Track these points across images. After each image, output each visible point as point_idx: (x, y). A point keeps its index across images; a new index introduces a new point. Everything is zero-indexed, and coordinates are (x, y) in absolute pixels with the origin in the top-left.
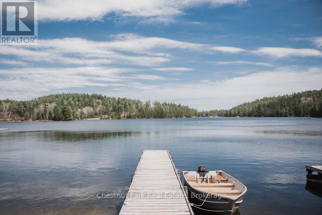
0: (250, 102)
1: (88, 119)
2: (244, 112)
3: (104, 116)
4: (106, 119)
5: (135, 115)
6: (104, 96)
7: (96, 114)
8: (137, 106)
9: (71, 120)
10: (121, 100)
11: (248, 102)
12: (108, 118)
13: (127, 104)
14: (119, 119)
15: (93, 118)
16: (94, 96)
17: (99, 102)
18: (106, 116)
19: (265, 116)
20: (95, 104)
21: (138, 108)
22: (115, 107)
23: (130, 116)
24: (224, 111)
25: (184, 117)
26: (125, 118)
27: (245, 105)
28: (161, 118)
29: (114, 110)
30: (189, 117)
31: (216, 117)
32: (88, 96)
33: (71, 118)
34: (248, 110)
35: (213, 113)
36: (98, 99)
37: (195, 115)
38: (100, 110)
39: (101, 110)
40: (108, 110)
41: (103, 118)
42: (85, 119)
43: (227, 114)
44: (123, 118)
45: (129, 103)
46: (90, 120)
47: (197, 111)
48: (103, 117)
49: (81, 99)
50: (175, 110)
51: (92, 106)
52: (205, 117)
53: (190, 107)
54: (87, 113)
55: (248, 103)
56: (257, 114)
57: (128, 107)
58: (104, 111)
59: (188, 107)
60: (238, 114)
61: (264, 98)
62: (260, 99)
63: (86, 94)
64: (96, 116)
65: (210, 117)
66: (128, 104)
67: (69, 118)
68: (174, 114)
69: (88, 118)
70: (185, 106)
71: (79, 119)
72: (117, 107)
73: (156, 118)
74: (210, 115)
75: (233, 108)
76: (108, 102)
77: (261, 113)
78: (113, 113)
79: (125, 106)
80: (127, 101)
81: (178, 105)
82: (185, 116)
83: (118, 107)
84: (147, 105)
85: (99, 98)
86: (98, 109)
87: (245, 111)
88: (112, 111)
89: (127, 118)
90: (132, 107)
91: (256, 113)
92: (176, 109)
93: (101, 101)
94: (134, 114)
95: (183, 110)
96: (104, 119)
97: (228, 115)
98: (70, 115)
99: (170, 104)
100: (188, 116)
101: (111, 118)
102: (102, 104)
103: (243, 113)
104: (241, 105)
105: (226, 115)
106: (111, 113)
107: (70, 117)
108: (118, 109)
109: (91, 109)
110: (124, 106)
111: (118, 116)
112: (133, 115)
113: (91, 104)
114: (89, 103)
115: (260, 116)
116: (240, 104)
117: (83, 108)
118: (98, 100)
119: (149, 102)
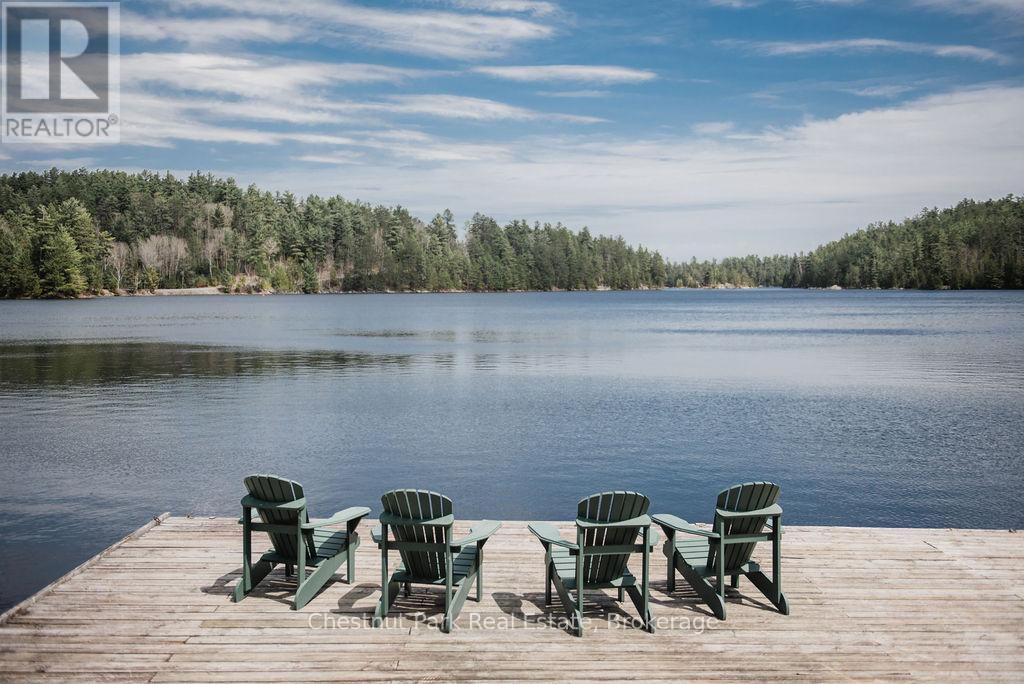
0: (899, 221)
1: (165, 292)
2: (866, 268)
3: (237, 279)
4: (249, 291)
5: (380, 275)
6: (245, 190)
7: (202, 270)
8: (394, 235)
9: (71, 294)
10: (322, 208)
11: (891, 224)
12: (258, 289)
13: (348, 225)
14: (306, 292)
15: (189, 286)
16: (197, 186)
17: (218, 214)
18: (250, 280)
19: (954, 288)
20: (199, 223)
21: (393, 243)
22: (293, 240)
23: (359, 279)
24: (783, 261)
25: (601, 288)
26: (336, 290)
27: (875, 237)
28: (497, 289)
29: (286, 252)
30: (622, 288)
31: (747, 288)
32: (169, 187)
33: (73, 286)
34: (885, 259)
35: (734, 270)
36: (217, 200)
37: (653, 277)
38: (220, 252)
39: (227, 252)
40: (258, 253)
41: (235, 286)
42: (147, 293)
43: (794, 277)
44: (325, 287)
45: (355, 223)
46: (171, 295)
47: (660, 259)
48: (236, 281)
49: (135, 197)
50: (562, 253)
51: (184, 234)
52: (695, 286)
53: (633, 243)
54: (160, 263)
55: (891, 228)
56: (920, 277)
57: (350, 238)
58: (241, 254)
59: (620, 243)
60: (841, 275)
61: (960, 206)
62: (941, 210)
63: (162, 176)
64: (202, 279)
65: (721, 287)
66: (350, 224)
67: (64, 287)
68: (557, 274)
69: (162, 286)
70: (607, 236)
71: (119, 290)
72: (301, 241)
73: (475, 289)
74: (720, 280)
75: (821, 248)
76: (261, 216)
77: (937, 271)
78: (280, 264)
79: (337, 238)
80: (347, 212)
81: (576, 234)
82: (606, 283)
83: (307, 239)
84: (439, 231)
85: (220, 198)
86: (211, 248)
87: (871, 264)
88: (277, 257)
89: (345, 289)
90: (370, 240)
91: (914, 273)
92: (567, 251)
93: (227, 212)
94: (375, 271)
95: (599, 259)
96: (237, 290)
97: (799, 278)
98: (67, 275)
99: (542, 228)
100: (621, 284)
101: (268, 289)
102: (233, 226)
103: (863, 273)
104: (856, 238)
105: (789, 282)
106: (272, 266)
107: (68, 280)
108: (303, 249)
109: (180, 247)
110: (331, 233)
111: (301, 282)
112: (370, 277)
113: (182, 222)
114: (171, 220)
115: (930, 286)
116: (852, 232)
117: (140, 241)
118: (213, 207)
119: (448, 220)
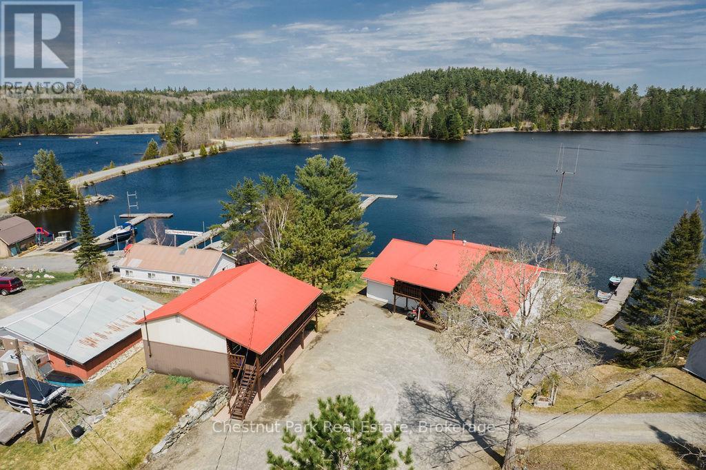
3: (522, 123)
5: (590, 122)
7: (508, 119)
15: (501, 127)
17: (517, 92)
18: (528, 124)
20: (508, 96)
21: (601, 105)
22: (550, 105)
23: (579, 124)
26: (567, 130)
29: (546, 111)
32: (497, 76)
36: (517, 84)
38: (516, 111)
39: (519, 111)
40: (533, 112)
41: (521, 127)
44: (562, 128)
45: (582, 96)
46: (494, 132)
49: (483, 83)
51: (502, 101)
54: (491, 117)
57: (579, 103)
58: (525, 112)
64: (508, 124)
66: (579, 96)
69: (491, 127)
72: (553, 105)
78: (543, 117)
79: (572, 103)
83: (556, 104)
84: (626, 98)
85: (518, 82)
86: (512, 109)
88: (541, 113)
89: (572, 130)
90: (588, 104)
93: (521, 90)
94: (588, 120)
96: (522, 129)
102: (523, 97)
106: (539, 117)
108: (554, 109)
109: (499, 109)
110: (569, 101)
112: (585, 123)
113: (501, 96)
114: (496, 95)
117: (484, 107)
118: (515, 87)
119: (635, 89)
